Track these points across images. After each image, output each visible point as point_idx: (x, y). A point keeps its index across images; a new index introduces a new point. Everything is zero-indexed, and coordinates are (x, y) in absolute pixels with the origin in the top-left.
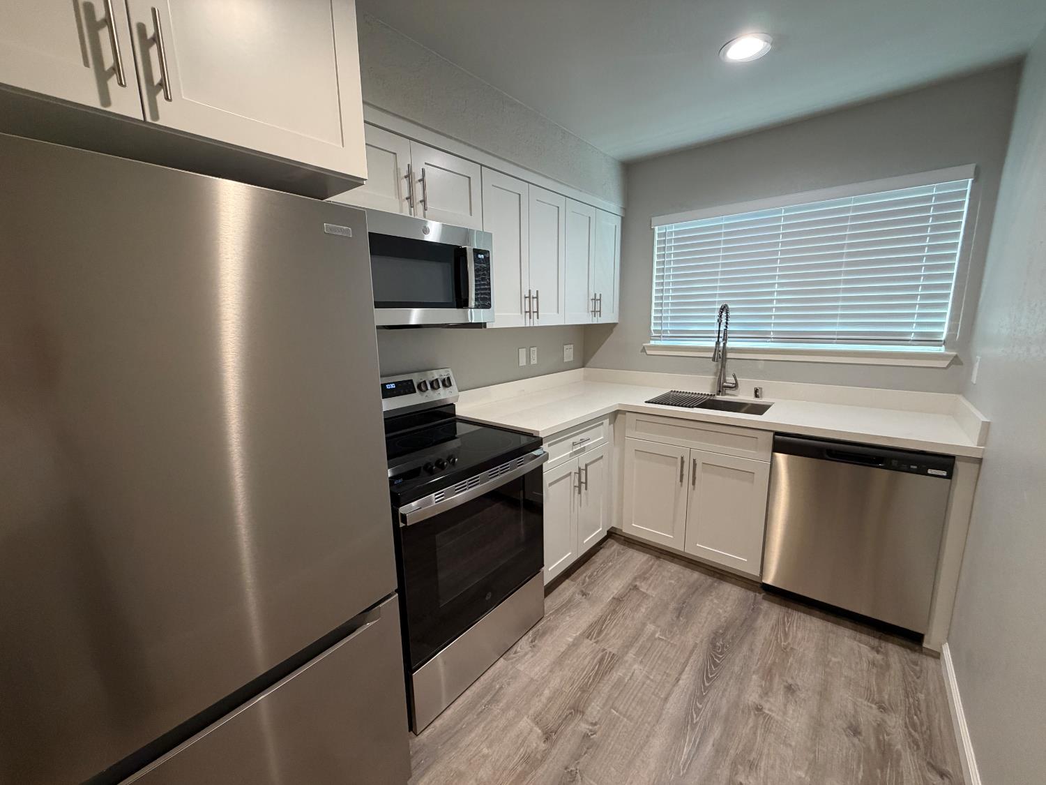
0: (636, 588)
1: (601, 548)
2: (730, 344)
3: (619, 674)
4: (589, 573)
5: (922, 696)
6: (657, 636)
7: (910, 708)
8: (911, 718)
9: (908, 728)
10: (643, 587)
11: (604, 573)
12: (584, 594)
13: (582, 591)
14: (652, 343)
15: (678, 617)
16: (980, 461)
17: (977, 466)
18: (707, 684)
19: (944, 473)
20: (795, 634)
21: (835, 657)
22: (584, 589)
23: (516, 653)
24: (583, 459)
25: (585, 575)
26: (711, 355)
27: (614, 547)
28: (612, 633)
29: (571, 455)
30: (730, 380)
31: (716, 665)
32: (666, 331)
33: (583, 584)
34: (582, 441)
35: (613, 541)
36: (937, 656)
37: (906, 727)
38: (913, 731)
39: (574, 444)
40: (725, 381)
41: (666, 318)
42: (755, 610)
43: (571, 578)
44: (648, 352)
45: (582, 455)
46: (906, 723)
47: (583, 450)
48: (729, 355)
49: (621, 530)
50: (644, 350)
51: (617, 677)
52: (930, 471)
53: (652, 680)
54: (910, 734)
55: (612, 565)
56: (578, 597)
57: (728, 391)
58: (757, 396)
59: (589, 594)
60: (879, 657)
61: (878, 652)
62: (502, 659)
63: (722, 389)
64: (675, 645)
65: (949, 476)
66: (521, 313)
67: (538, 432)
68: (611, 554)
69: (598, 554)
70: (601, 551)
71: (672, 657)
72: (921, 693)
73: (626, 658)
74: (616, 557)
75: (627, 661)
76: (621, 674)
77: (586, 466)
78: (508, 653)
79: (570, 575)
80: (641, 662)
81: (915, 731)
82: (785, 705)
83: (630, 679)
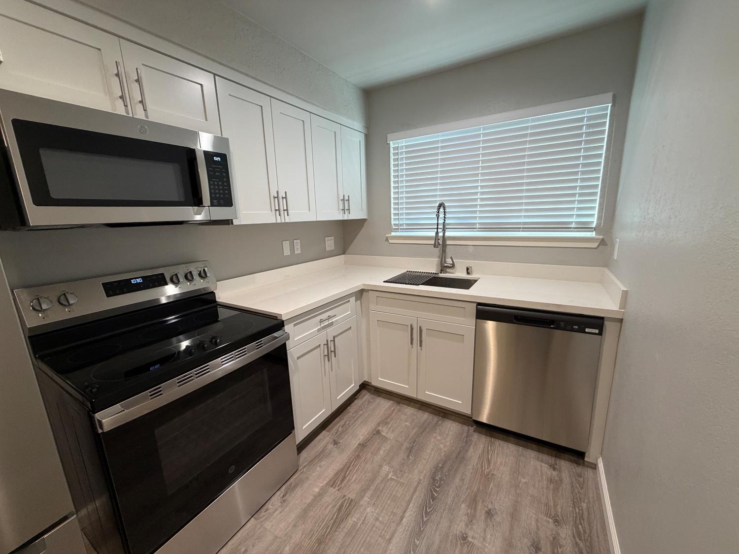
0: (378, 432)
1: (356, 399)
2: (448, 234)
3: (353, 519)
4: (342, 423)
5: (584, 505)
6: (390, 476)
7: (576, 517)
8: (577, 528)
9: (575, 539)
10: (384, 431)
11: (355, 421)
12: (335, 443)
13: (334, 441)
14: (393, 234)
15: (408, 456)
16: (621, 321)
17: (619, 324)
18: (425, 519)
19: (597, 331)
20: (495, 461)
21: (524, 478)
22: (336, 439)
23: (266, 510)
24: (331, 332)
25: (338, 425)
26: (433, 242)
27: (366, 396)
28: (354, 479)
29: (319, 330)
30: (449, 261)
31: (434, 498)
32: (402, 225)
33: (336, 433)
34: (330, 317)
35: (366, 391)
36: (594, 467)
37: (574, 537)
38: (578, 540)
39: (321, 321)
40: (445, 262)
41: (402, 214)
42: (467, 442)
43: (327, 429)
44: (391, 241)
45: (329, 330)
46: (573, 535)
47: (332, 324)
48: (448, 242)
49: (371, 383)
50: (387, 240)
51: (352, 522)
52: (587, 330)
53: (381, 522)
54: (577, 543)
55: (361, 414)
56: (330, 446)
57: (448, 270)
58: (468, 273)
59: (339, 443)
60: (555, 473)
61: (554, 469)
62: (253, 519)
63: (443, 269)
64: (404, 483)
65: (600, 334)
66: (271, 211)
67: (281, 315)
68: (362, 404)
69: (353, 404)
70: (356, 402)
71: (399, 495)
72: (584, 502)
73: (361, 503)
74: (366, 406)
75: (362, 505)
76: (355, 520)
77: (334, 337)
78: (260, 512)
79: (327, 427)
80: (374, 504)
81: (580, 540)
82: (485, 531)
83: (363, 523)
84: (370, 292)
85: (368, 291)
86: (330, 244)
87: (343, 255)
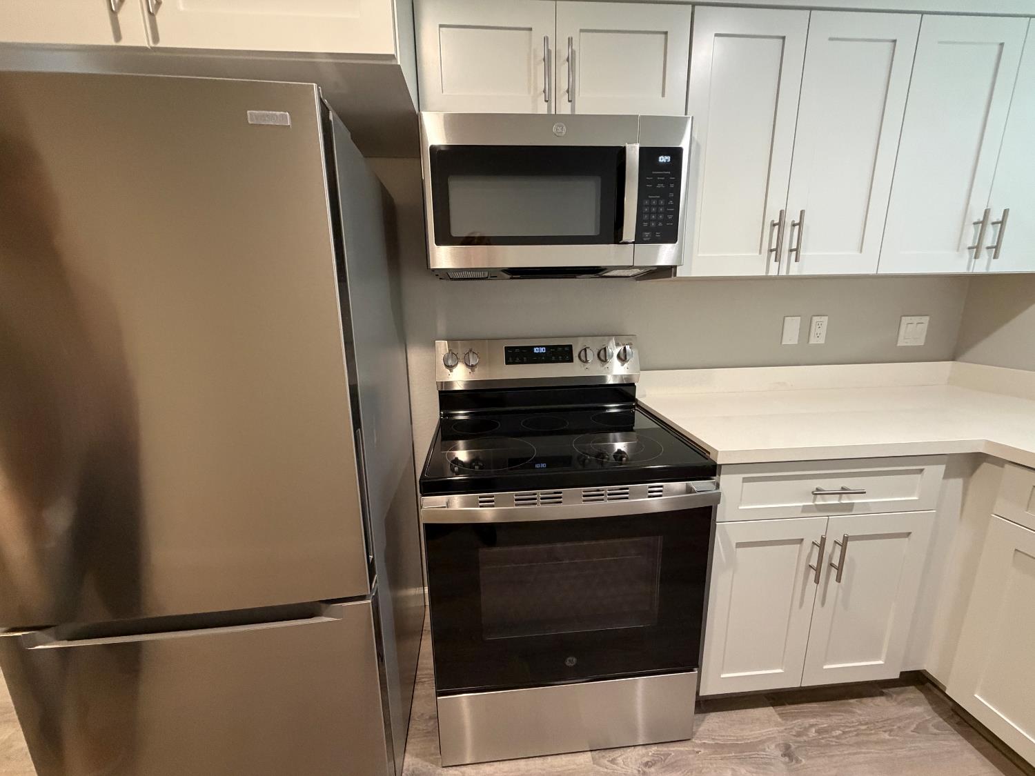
1: (882, 694)
4: (824, 722)
11: (858, 744)
12: (788, 753)
13: (787, 747)
22: (793, 747)
24: (840, 526)
25: (812, 721)
27: (916, 708)
29: (805, 509)
33: (799, 735)
34: (844, 492)
35: (922, 696)
39: (818, 493)
43: (780, 709)
45: (835, 518)
47: (849, 507)
49: (945, 688)
55: (884, 742)
56: (773, 751)
59: (798, 761)
62: (589, 753)
66: (760, 253)
67: (717, 452)
68: (899, 719)
69: (868, 701)
70: (879, 700)
74: (909, 731)
77: (846, 539)
79: (782, 704)
84: (1007, 466)
85: (1000, 462)
86: (914, 331)
87: (950, 363)
